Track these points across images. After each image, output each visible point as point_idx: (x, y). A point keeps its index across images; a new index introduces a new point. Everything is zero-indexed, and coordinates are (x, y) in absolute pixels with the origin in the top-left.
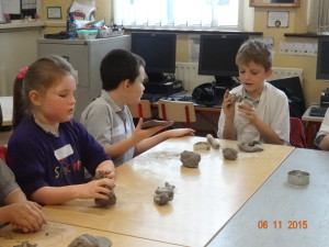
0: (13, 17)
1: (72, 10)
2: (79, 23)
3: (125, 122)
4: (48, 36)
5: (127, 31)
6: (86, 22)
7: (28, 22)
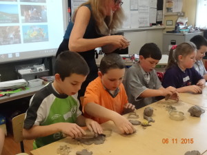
0: (153, 24)
1: (178, 21)
2: (181, 27)
3: (199, 66)
4: (168, 32)
5: (201, 30)
6: (183, 26)
7: (159, 26)
